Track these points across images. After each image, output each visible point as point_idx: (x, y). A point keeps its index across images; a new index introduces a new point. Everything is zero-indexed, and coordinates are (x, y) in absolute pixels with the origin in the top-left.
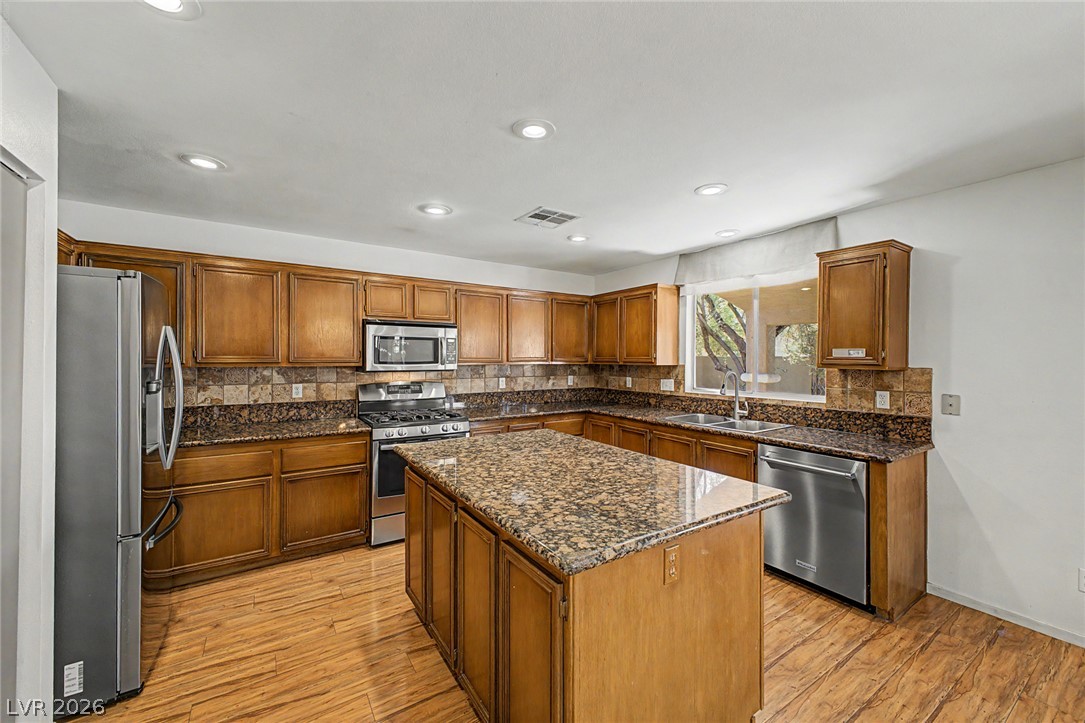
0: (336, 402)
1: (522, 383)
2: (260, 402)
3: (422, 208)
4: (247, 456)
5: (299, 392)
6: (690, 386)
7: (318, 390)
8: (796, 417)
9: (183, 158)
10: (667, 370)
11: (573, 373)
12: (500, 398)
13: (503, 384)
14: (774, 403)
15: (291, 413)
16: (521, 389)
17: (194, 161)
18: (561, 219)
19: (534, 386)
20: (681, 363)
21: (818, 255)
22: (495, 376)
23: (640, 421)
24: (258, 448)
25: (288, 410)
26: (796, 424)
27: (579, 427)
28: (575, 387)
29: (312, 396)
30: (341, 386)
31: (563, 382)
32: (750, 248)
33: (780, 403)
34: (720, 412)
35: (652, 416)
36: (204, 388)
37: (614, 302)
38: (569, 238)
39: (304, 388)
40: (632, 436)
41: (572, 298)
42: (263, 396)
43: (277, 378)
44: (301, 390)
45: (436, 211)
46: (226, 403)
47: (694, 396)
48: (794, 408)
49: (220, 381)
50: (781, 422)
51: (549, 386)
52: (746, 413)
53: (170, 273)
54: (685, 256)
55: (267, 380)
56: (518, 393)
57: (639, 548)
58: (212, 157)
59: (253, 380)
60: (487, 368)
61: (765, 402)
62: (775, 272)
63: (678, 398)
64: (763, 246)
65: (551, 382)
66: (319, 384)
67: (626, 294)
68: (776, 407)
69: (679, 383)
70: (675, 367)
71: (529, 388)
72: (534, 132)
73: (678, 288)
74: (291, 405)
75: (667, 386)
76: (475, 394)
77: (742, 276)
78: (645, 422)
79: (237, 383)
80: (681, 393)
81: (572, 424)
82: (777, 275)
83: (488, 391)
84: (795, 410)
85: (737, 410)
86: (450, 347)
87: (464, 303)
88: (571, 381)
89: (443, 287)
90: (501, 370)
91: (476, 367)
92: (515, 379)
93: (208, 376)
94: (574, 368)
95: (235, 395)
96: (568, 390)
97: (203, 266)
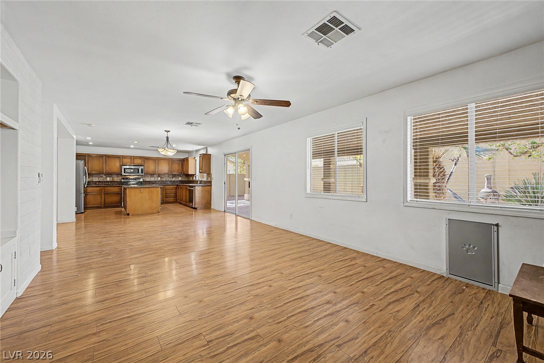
1: (165, 179)
4: (98, 189)
5: (108, 179)
12: (158, 182)
13: (159, 179)
22: (157, 177)
24: (100, 187)
27: (175, 188)
30: (117, 178)
31: (178, 179)
36: (89, 178)
42: (101, 180)
43: (104, 176)
46: (94, 181)
49: (92, 177)
55: (102, 177)
59: (99, 177)
60: (155, 175)
65: (174, 179)
71: (167, 180)
74: (107, 182)
76: (151, 181)
79: (95, 177)
81: (173, 187)
86: (142, 170)
87: (146, 161)
88: (180, 178)
89: (141, 158)
90: (159, 175)
91: (152, 175)
92: (163, 178)
93: (90, 175)
94: (181, 175)
95: (95, 179)
96: (179, 181)
97: (89, 156)
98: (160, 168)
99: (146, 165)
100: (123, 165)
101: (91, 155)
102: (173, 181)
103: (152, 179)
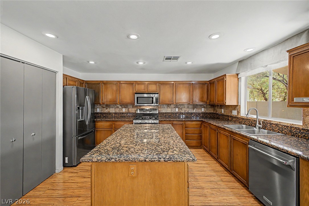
0: (132, 113)
1: (184, 110)
2: (117, 112)
3: (137, 63)
4: (108, 124)
5: (124, 110)
6: (243, 113)
7: (128, 110)
8: (286, 130)
9: (88, 62)
10: (234, 107)
11: (204, 107)
12: (176, 114)
13: (177, 110)
14: (276, 123)
15: (123, 115)
16: (183, 112)
17: (90, 62)
18: (176, 58)
20: (239, 104)
21: (288, 51)
22: (174, 108)
23: (214, 125)
24: (110, 122)
25: (122, 114)
26: (286, 134)
27: (199, 125)
28: (205, 112)
29: (127, 111)
30: (133, 109)
31: (200, 110)
32: (265, 54)
33: (279, 123)
34: (253, 125)
35: (220, 124)
36: (107, 109)
37: (214, 83)
38: (186, 63)
39: (125, 109)
40: (213, 130)
41: (200, 82)
42: (117, 111)
43: (120, 107)
44: (125, 110)
45: (141, 63)
46: (111, 112)
47: (243, 118)
48: (285, 126)
49: (110, 108)
50: (278, 132)
51: (194, 111)
52: (261, 126)
53: (98, 85)
54: (241, 61)
55: (118, 107)
57: (106, 161)
58: (93, 61)
59: (115, 107)
60: (172, 105)
61: (272, 122)
62: (277, 62)
63: (238, 118)
64: (271, 51)
65: (195, 110)
67: (217, 79)
68: (277, 125)
69: (239, 112)
70: (237, 106)
71: (187, 112)
72: (133, 37)
73: (238, 75)
74: (123, 113)
75: (234, 113)
76: (168, 113)
77: (262, 67)
78: (216, 126)
79: (112, 108)
80: (239, 116)
81: (197, 124)
82: (278, 64)
83: (172, 112)
84: (286, 127)
85: (258, 124)
86: (157, 99)
87: (162, 87)
88: (203, 110)
89: (155, 83)
90: (177, 106)
91: (168, 105)
92: (181, 109)
93: (108, 106)
94: (204, 106)
95: (112, 110)
96: (202, 113)
97: (103, 83)
98: (178, 97)
99: (162, 92)
100: (136, 93)
101: (105, 82)
102: (194, 113)
103: (169, 110)
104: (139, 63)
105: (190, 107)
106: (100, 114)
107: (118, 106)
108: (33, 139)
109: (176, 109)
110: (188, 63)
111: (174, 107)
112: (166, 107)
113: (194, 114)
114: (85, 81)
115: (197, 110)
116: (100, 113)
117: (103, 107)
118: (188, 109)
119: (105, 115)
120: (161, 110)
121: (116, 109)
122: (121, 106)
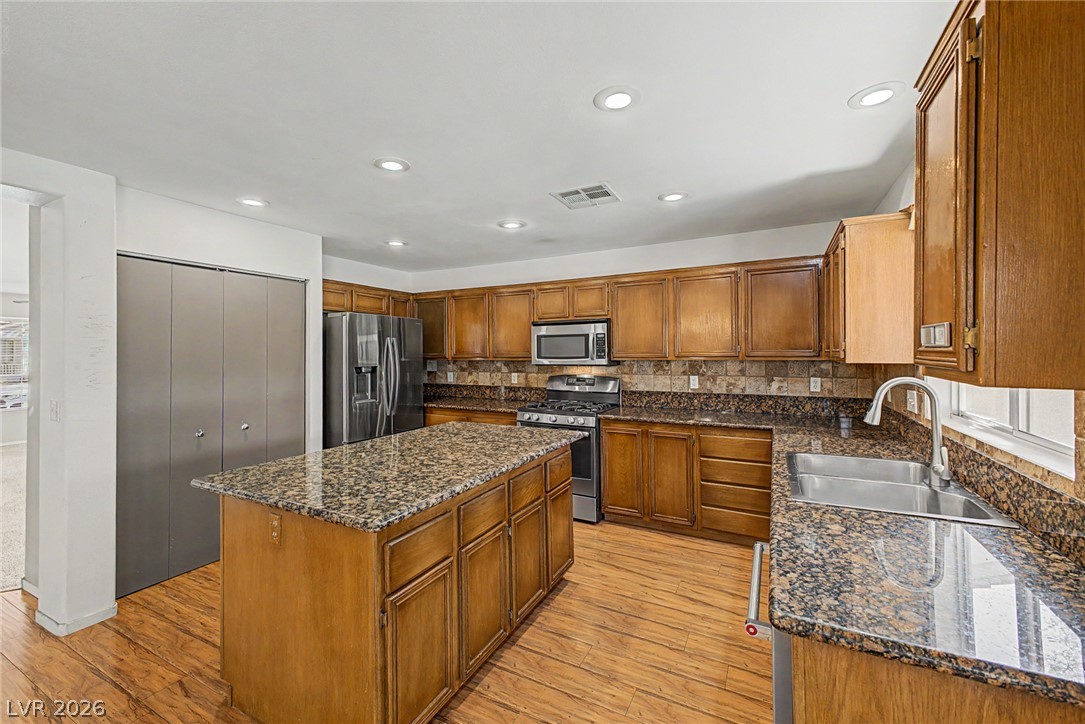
0: (537, 389)
1: (724, 385)
2: (496, 385)
5: (515, 379)
7: (526, 378)
9: (386, 243)
11: (823, 374)
13: (694, 383)
16: (722, 391)
17: (391, 243)
18: (599, 193)
19: (744, 389)
22: (684, 373)
25: (510, 392)
28: (826, 394)
29: (522, 383)
30: (540, 376)
36: (470, 374)
38: (660, 198)
39: (518, 376)
42: (498, 380)
43: (505, 369)
49: (478, 370)
51: (774, 389)
53: (441, 304)
56: (718, 396)
58: (397, 238)
59: (492, 369)
60: (673, 364)
63: (919, 430)
65: (775, 385)
66: (527, 373)
69: (920, 400)
71: (737, 391)
75: (911, 403)
76: (658, 393)
80: (922, 420)
83: (673, 390)
86: (599, 341)
87: (622, 295)
88: (816, 385)
89: (599, 283)
90: (692, 367)
91: (660, 363)
92: (714, 378)
93: (473, 365)
94: (823, 366)
95: (484, 379)
96: (810, 398)
97: (453, 297)
99: (621, 315)
100: (535, 324)
101: (456, 294)
102: (771, 397)
103: (660, 383)
104: (507, 226)
105: (754, 369)
106: (454, 390)
107: (498, 364)
108: (246, 436)
109: (689, 379)
110: (668, 198)
111: (682, 370)
112: (650, 371)
113: (771, 403)
114: (413, 294)
115: (785, 384)
116: (455, 386)
117: (463, 370)
118: (743, 379)
119: (465, 393)
120: (634, 382)
121: (494, 375)
122: (506, 364)
